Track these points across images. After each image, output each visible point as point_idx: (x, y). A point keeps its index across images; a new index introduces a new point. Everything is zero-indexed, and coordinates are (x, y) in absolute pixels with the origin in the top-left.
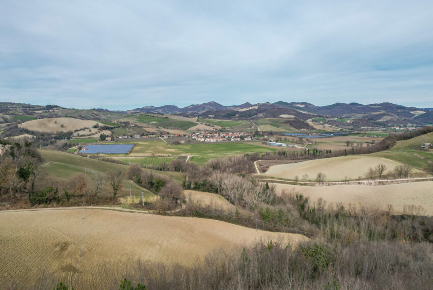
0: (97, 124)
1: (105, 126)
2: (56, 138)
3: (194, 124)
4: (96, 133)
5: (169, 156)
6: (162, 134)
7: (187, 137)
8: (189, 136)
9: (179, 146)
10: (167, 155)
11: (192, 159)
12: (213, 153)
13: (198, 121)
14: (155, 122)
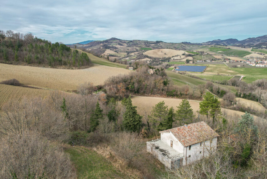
0: (185, 53)
1: (189, 54)
2: (162, 61)
3: (249, 53)
4: (184, 58)
5: (229, 75)
6: (225, 60)
7: (243, 62)
8: (244, 62)
9: (236, 69)
10: (228, 75)
11: (244, 78)
12: (261, 75)
13: (252, 50)
14: (221, 51)
